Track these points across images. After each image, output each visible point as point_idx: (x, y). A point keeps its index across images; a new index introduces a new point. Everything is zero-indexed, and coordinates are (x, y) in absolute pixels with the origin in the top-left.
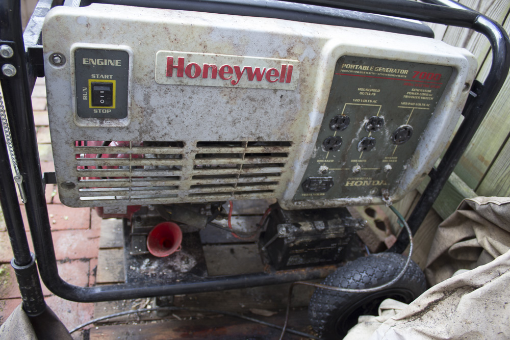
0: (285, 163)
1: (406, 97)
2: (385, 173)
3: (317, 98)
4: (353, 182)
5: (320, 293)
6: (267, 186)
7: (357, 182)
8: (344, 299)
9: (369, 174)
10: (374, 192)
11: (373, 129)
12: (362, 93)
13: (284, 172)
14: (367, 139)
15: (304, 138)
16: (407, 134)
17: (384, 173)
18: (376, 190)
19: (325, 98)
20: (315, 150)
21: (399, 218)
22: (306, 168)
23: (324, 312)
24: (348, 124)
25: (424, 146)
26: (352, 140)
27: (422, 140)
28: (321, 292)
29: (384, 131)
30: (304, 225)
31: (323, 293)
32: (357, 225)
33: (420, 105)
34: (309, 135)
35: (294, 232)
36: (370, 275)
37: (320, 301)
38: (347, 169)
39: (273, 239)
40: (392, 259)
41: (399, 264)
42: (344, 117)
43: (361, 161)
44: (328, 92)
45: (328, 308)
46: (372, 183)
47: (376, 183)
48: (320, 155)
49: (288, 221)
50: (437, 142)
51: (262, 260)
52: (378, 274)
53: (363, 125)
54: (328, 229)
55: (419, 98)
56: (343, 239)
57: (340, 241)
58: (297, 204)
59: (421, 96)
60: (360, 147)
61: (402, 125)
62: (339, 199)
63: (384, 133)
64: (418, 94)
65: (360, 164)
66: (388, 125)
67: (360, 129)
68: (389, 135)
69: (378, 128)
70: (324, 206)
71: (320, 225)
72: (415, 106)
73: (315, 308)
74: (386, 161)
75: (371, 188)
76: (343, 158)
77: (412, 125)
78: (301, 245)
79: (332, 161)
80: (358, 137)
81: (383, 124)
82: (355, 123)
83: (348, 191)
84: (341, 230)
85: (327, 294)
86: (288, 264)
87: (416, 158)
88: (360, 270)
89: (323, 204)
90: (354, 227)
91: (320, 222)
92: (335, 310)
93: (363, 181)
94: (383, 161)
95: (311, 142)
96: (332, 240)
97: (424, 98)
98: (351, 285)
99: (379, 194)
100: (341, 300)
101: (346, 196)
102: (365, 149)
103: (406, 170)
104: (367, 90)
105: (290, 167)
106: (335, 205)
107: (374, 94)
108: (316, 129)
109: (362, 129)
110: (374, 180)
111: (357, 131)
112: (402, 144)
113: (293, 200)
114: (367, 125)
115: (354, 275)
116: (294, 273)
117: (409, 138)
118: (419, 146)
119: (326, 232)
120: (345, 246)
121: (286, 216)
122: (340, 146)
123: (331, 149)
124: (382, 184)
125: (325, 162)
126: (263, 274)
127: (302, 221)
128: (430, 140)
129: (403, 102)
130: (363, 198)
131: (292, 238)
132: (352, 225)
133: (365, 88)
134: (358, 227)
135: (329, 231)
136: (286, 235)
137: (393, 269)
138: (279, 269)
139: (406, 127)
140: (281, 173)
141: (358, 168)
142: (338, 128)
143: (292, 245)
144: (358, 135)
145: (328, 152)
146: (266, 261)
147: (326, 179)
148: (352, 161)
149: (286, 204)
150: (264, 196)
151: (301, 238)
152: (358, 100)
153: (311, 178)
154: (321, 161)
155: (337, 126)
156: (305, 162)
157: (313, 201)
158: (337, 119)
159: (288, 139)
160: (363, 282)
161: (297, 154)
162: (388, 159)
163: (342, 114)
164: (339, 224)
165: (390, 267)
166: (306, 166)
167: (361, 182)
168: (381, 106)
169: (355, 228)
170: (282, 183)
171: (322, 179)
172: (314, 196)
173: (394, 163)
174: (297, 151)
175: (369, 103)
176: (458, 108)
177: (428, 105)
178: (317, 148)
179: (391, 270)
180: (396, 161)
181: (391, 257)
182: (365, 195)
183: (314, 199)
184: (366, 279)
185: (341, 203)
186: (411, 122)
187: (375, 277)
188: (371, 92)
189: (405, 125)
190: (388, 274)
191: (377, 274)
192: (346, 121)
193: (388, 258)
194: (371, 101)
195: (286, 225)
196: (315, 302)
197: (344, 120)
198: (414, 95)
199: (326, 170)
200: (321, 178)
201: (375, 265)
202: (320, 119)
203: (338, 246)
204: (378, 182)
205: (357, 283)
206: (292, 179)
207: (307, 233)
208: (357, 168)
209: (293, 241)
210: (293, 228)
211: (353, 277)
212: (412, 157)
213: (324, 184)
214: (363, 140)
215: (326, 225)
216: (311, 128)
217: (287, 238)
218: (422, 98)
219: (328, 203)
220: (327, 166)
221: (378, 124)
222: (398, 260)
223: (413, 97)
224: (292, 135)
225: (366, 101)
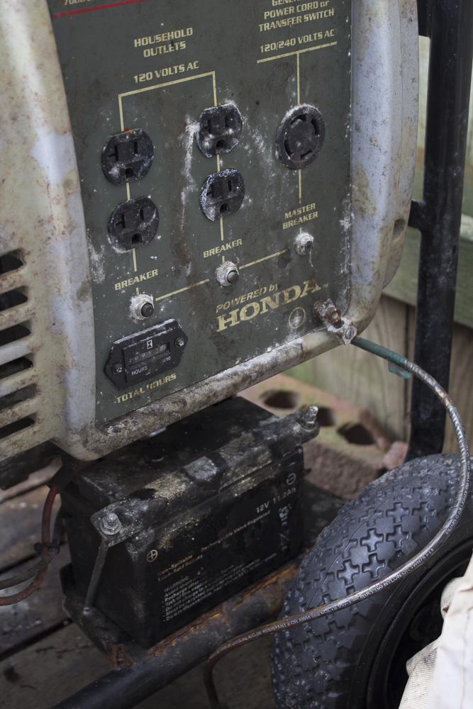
0: (28, 322)
1: (267, 26)
2: (304, 257)
3: (33, 96)
4: (234, 313)
5: (288, 650)
6: (9, 412)
7: (244, 310)
8: (354, 632)
9: (264, 274)
10: (297, 320)
11: (220, 144)
12: (149, 53)
13: (38, 348)
14: (217, 178)
15: (48, 227)
16: (311, 130)
17: (301, 256)
18: (301, 314)
19: (54, 87)
20: (96, 257)
21: (391, 361)
22: (91, 311)
23: (321, 694)
24: (150, 151)
25: (366, 145)
26: (180, 196)
27: (355, 135)
28: (289, 644)
29: (252, 141)
30: (162, 486)
31: (295, 645)
32: (297, 428)
33: (309, 38)
34: (57, 211)
35: (143, 514)
36: (388, 535)
37: (298, 670)
38: (202, 282)
39: (100, 564)
40: (423, 473)
41: (446, 474)
42: (132, 136)
43: (228, 246)
44: (54, 66)
45: (327, 677)
46: (282, 297)
47: (292, 294)
48: (115, 268)
49: (113, 495)
50: (393, 118)
51: (97, 643)
52: (408, 523)
53: (191, 141)
54: (227, 469)
55: (299, 19)
56: (280, 480)
57: (274, 490)
58: (116, 431)
59: (302, 14)
60: (208, 206)
61: (288, 109)
62: (220, 375)
63: (255, 148)
64: (291, 10)
65: (230, 256)
66: (253, 121)
67: (189, 157)
68: (267, 148)
69: (231, 137)
70: (190, 409)
71: (202, 468)
72: (298, 47)
73: (294, 697)
74: (290, 224)
75: (288, 313)
76: (180, 253)
77: (315, 102)
78: (180, 546)
79: (155, 273)
80: (192, 181)
81: (240, 122)
82: (167, 145)
83: (232, 341)
84: (261, 458)
85: (308, 641)
86: (169, 615)
87: (360, 187)
88: (358, 535)
89: (185, 403)
90: (291, 435)
91: (199, 463)
92: (346, 673)
93: (257, 300)
94: (285, 226)
95: (71, 227)
96: (253, 496)
97: (313, 17)
98: (355, 583)
99: (315, 322)
100: (347, 638)
101: (235, 358)
102: (223, 208)
103: (350, 232)
104: (157, 37)
105: (47, 329)
106: (215, 395)
107: (183, 45)
108: (67, 184)
109: (193, 155)
110: (285, 288)
111: (182, 165)
112: (311, 161)
113: (101, 426)
114: (202, 138)
115: (350, 554)
116: (197, 632)
117: (322, 139)
118: (354, 152)
119: (227, 480)
120: (292, 501)
121: (106, 487)
122: (156, 223)
123: (136, 238)
124: (309, 292)
125: (137, 284)
126: (114, 675)
127: (151, 480)
128: (374, 123)
129: (264, 44)
130: (279, 347)
131: (147, 535)
132: (284, 433)
133: (152, 34)
134: (300, 434)
135: (235, 474)
136: (126, 534)
137: (436, 492)
138: (153, 641)
139: (300, 110)
140: (31, 355)
141: (230, 269)
142: (128, 173)
143: (154, 553)
144: (188, 175)
145: (134, 250)
146: (107, 638)
147: (160, 330)
148: (206, 254)
149: (85, 443)
150: (14, 443)
151: (170, 525)
152: (147, 76)
153: (118, 342)
154: (125, 284)
155: (123, 166)
156: (81, 294)
157: (156, 406)
158: (116, 148)
159: (6, 245)
160: (380, 562)
161: (51, 282)
162: (295, 217)
163: (123, 129)
164: (250, 446)
165: (427, 491)
166: (88, 304)
167: (255, 305)
168: (213, 73)
169: (297, 439)
170: (48, 386)
171: (149, 334)
172: (151, 392)
173: (314, 220)
174: (47, 273)
175: (180, 75)
176: (403, 14)
177: (329, 34)
178: (98, 250)
179: (433, 497)
180: (316, 215)
181: (418, 470)
182: (281, 338)
183: (155, 400)
184: (384, 550)
185: (229, 382)
186: (307, 93)
187: (405, 533)
188: (173, 42)
189: (296, 108)
190: (431, 510)
191: (405, 524)
192: (139, 144)
193: (411, 473)
194: (182, 68)
195: (113, 506)
196: (286, 683)
197: (134, 145)
198: (285, 17)
199: (148, 304)
200: (145, 332)
201: (388, 505)
202: (67, 151)
203: (274, 508)
204: (297, 289)
205: (367, 569)
206: (69, 359)
207: (180, 503)
208: (226, 270)
209: (151, 541)
210: (136, 505)
211: (349, 560)
212: (350, 190)
213: (163, 348)
214: (208, 185)
215: (218, 461)
216: (53, 187)
217: (130, 539)
218: (306, 18)
219: (195, 396)
220: (148, 293)
221: (227, 127)
222: (439, 465)
223: (284, 23)
224: (10, 229)
225: (168, 71)
